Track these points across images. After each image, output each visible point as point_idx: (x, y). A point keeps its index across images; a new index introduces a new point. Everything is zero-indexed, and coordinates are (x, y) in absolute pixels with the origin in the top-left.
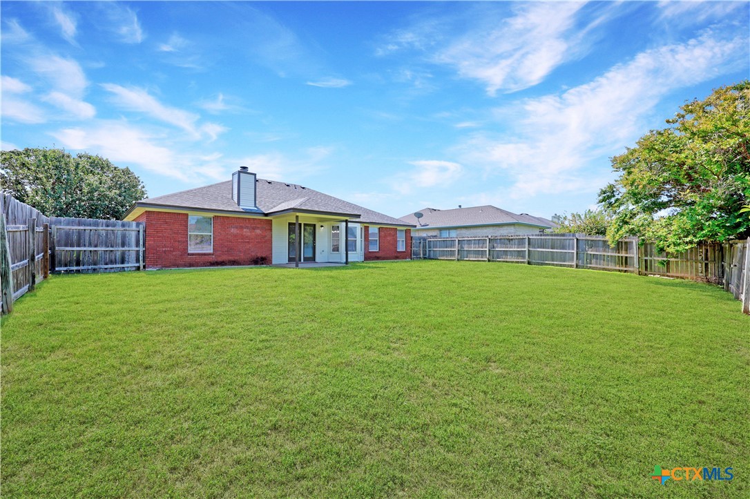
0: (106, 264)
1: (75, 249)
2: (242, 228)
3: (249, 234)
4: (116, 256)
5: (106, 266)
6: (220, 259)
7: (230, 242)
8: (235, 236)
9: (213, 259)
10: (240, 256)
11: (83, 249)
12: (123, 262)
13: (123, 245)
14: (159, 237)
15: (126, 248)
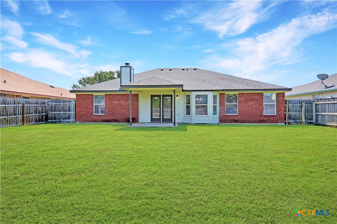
0: (63, 119)
1: (54, 112)
2: (120, 100)
3: (124, 104)
4: (66, 116)
5: (63, 120)
6: (108, 119)
7: (114, 109)
8: (116, 105)
9: (104, 118)
10: (119, 117)
11: (56, 112)
12: (69, 119)
13: (69, 111)
14: (81, 107)
15: (70, 112)
